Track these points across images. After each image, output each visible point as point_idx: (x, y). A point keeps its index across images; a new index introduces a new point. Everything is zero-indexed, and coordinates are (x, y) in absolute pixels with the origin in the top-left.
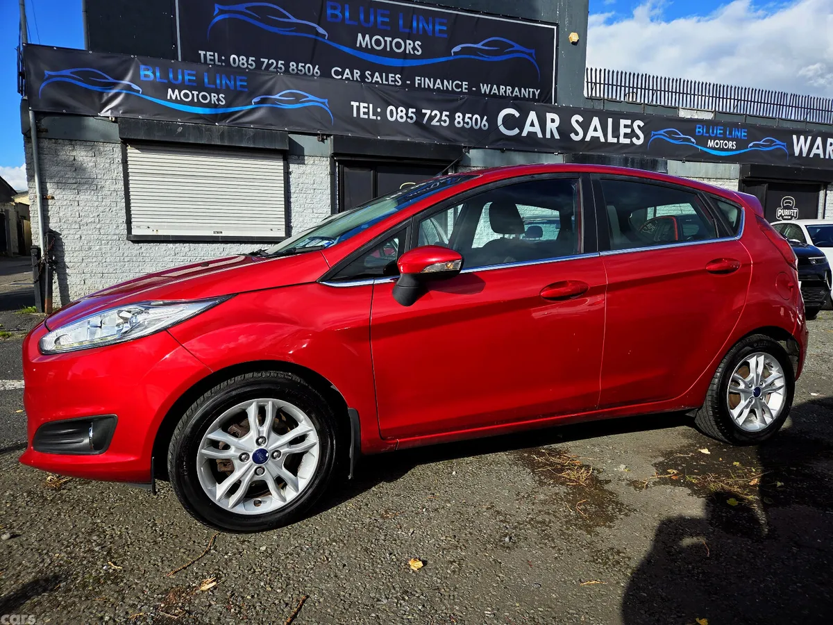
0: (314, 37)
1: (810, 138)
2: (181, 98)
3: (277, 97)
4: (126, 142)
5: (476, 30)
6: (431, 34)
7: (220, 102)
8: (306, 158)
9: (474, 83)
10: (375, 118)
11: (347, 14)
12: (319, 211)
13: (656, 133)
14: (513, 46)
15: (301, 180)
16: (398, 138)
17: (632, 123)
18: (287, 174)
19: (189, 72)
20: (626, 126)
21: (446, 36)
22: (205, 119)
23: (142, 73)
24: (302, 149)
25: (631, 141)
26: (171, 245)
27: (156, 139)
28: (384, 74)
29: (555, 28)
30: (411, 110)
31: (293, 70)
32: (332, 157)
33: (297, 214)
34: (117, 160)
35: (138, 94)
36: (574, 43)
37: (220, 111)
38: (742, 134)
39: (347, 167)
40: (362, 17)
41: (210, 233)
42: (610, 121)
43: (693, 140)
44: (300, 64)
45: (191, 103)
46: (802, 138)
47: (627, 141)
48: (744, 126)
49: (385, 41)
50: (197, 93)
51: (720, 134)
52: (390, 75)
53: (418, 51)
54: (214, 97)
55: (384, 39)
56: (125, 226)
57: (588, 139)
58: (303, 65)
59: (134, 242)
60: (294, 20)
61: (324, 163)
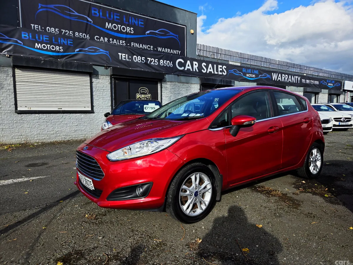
0: (86, 22)
1: (277, 74)
2: (41, 47)
3: (86, 49)
4: (14, 67)
5: (155, 25)
6: (137, 25)
7: (60, 50)
8: (99, 76)
9: (155, 47)
10: (128, 60)
11: (101, 14)
12: (106, 99)
13: (230, 71)
14: (170, 33)
15: (98, 85)
16: (138, 69)
17: (222, 67)
18: (91, 83)
19: (46, 36)
20: (220, 68)
21: (143, 26)
22: (53, 57)
23: (23, 35)
24: (98, 72)
25: (222, 73)
26: (37, 115)
27: (31, 66)
28: (118, 40)
29: (185, 27)
30: (143, 58)
31: (77, 36)
32: (111, 76)
33: (96, 101)
34: (10, 75)
35: (21, 45)
36: (192, 34)
37: (60, 54)
38: (257, 72)
39: (117, 80)
40: (108, 15)
41: (56, 109)
42: (215, 65)
43: (242, 74)
44: (80, 33)
45: (47, 50)
46: (275, 74)
47: (221, 73)
48: (257, 69)
49: (118, 27)
50: (50, 45)
51: (250, 72)
52: (121, 41)
53: (132, 32)
54: (58, 48)
55: (117, 26)
56: (14, 106)
57: (208, 72)
58: (82, 34)
59: (18, 113)
60: (77, 14)
61: (107, 78)
